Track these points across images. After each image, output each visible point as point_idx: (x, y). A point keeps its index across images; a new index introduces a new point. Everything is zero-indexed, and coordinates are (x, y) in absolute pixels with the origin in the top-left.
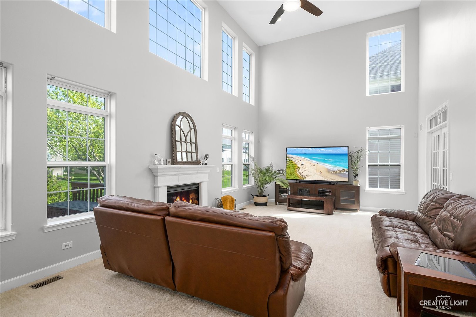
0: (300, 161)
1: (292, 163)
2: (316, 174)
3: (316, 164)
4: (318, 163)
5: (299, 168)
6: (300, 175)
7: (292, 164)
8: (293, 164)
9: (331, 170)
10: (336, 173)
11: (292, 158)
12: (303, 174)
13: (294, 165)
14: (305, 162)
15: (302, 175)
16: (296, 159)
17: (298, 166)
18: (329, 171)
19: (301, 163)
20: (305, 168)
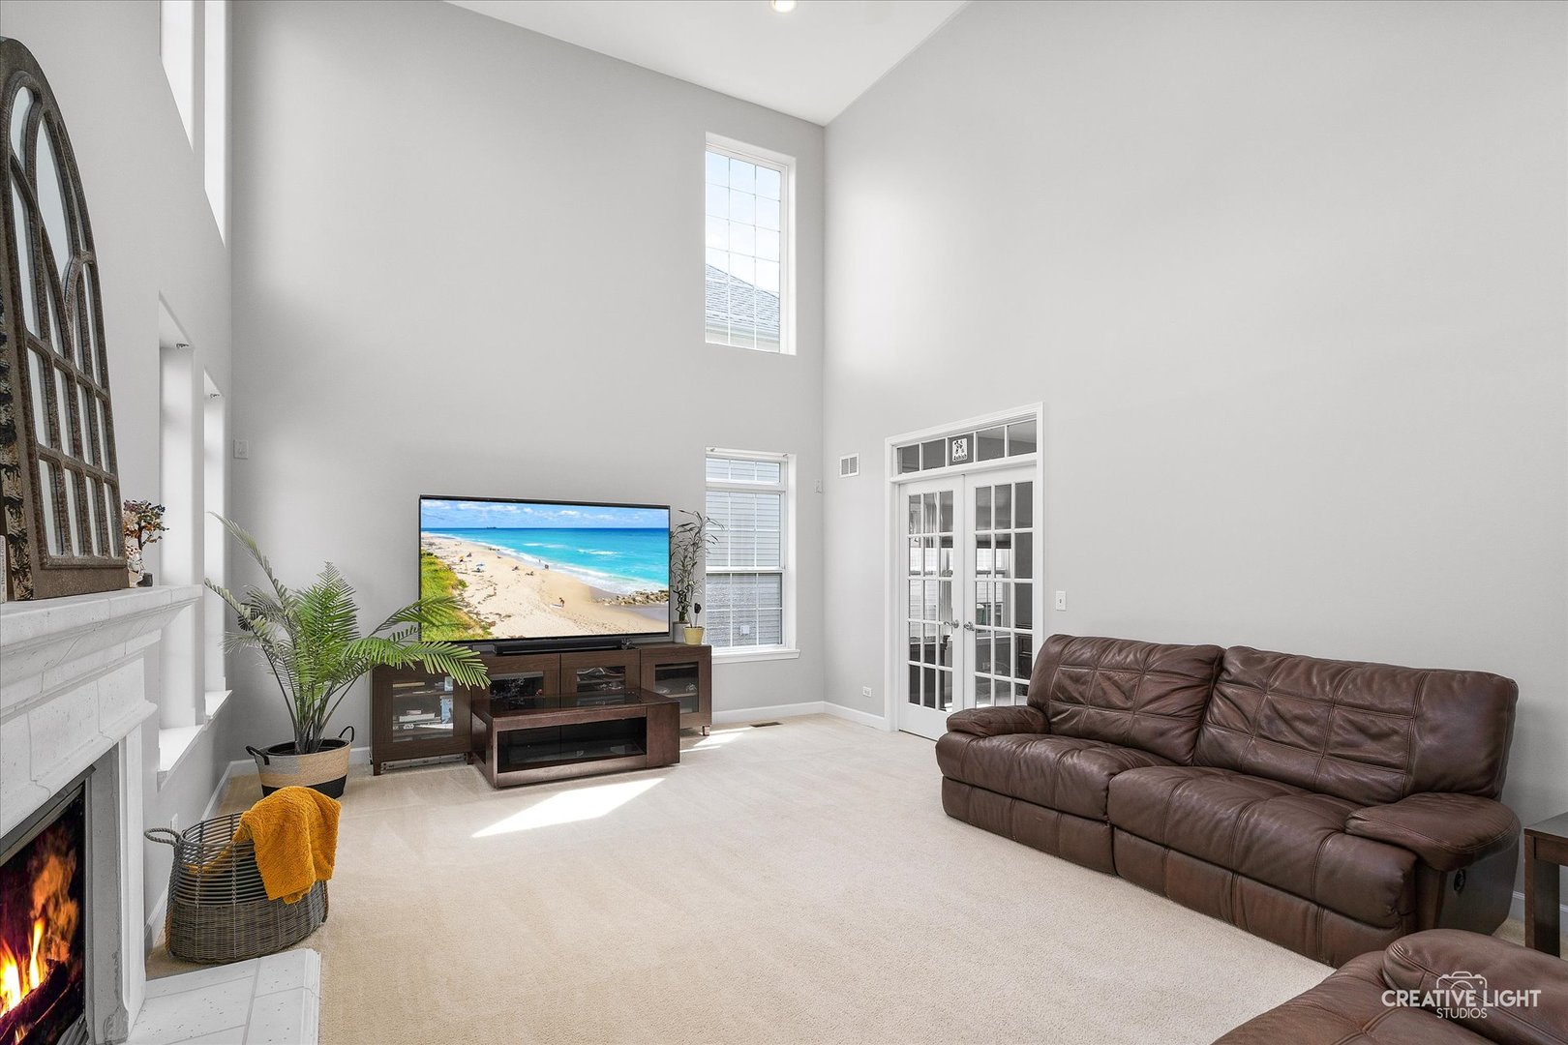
0: (470, 555)
1: (431, 564)
2: (538, 607)
3: (538, 570)
4: (547, 567)
5: (463, 584)
6: (469, 612)
7: (433, 567)
8: (437, 567)
9: (608, 595)
10: (630, 603)
11: (431, 544)
12: (480, 609)
13: (442, 574)
14: (489, 563)
15: (477, 614)
16: (447, 549)
17: (460, 577)
18: (597, 596)
19: (472, 565)
20: (493, 584)
